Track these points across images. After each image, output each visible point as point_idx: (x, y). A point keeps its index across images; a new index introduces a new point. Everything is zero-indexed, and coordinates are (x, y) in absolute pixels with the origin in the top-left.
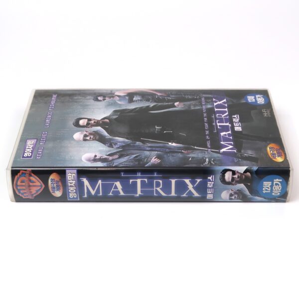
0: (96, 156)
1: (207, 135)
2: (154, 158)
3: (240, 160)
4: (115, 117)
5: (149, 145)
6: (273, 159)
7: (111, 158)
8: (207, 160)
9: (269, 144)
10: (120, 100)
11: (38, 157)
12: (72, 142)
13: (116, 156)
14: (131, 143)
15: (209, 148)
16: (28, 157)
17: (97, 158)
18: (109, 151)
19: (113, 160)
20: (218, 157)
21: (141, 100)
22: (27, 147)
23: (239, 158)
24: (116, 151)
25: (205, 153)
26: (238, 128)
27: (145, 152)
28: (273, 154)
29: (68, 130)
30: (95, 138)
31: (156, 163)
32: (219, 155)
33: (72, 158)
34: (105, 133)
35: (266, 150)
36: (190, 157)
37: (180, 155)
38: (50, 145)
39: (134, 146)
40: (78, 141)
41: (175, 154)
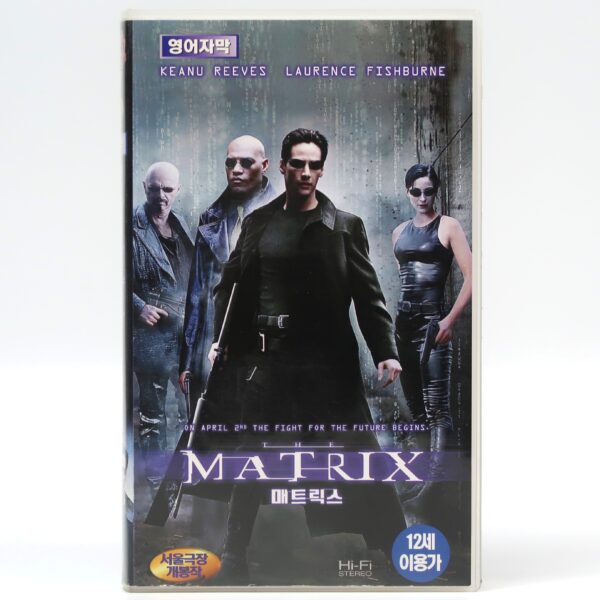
0: (168, 190)
1: (250, 428)
2: (160, 311)
3: (158, 488)
4: (329, 222)
5: (211, 301)
6: (160, 557)
7: (161, 222)
8: (156, 421)
9: (219, 556)
10: (411, 230)
11: (167, 71)
12: (224, 136)
13: (167, 233)
14: (216, 262)
15: (198, 426)
16: (166, 48)
17: (163, 194)
18: (186, 217)
19: (155, 228)
20: (165, 444)
21: (411, 279)
22: (204, 41)
23: (163, 487)
24: (187, 231)
25: (182, 417)
26: (279, 497)
27: (185, 294)
28: (179, 560)
29: (274, 121)
30: (238, 184)
31: (143, 315)
32: (174, 446)
33: (162, 142)
34: (256, 204)
35: (193, 546)
36: (165, 386)
37: (171, 365)
38: (212, 89)
39: (206, 270)
40: (227, 148)
41: (174, 354)
